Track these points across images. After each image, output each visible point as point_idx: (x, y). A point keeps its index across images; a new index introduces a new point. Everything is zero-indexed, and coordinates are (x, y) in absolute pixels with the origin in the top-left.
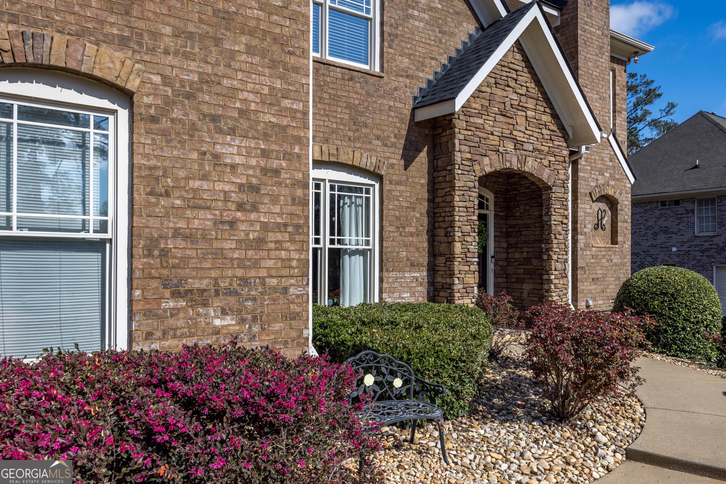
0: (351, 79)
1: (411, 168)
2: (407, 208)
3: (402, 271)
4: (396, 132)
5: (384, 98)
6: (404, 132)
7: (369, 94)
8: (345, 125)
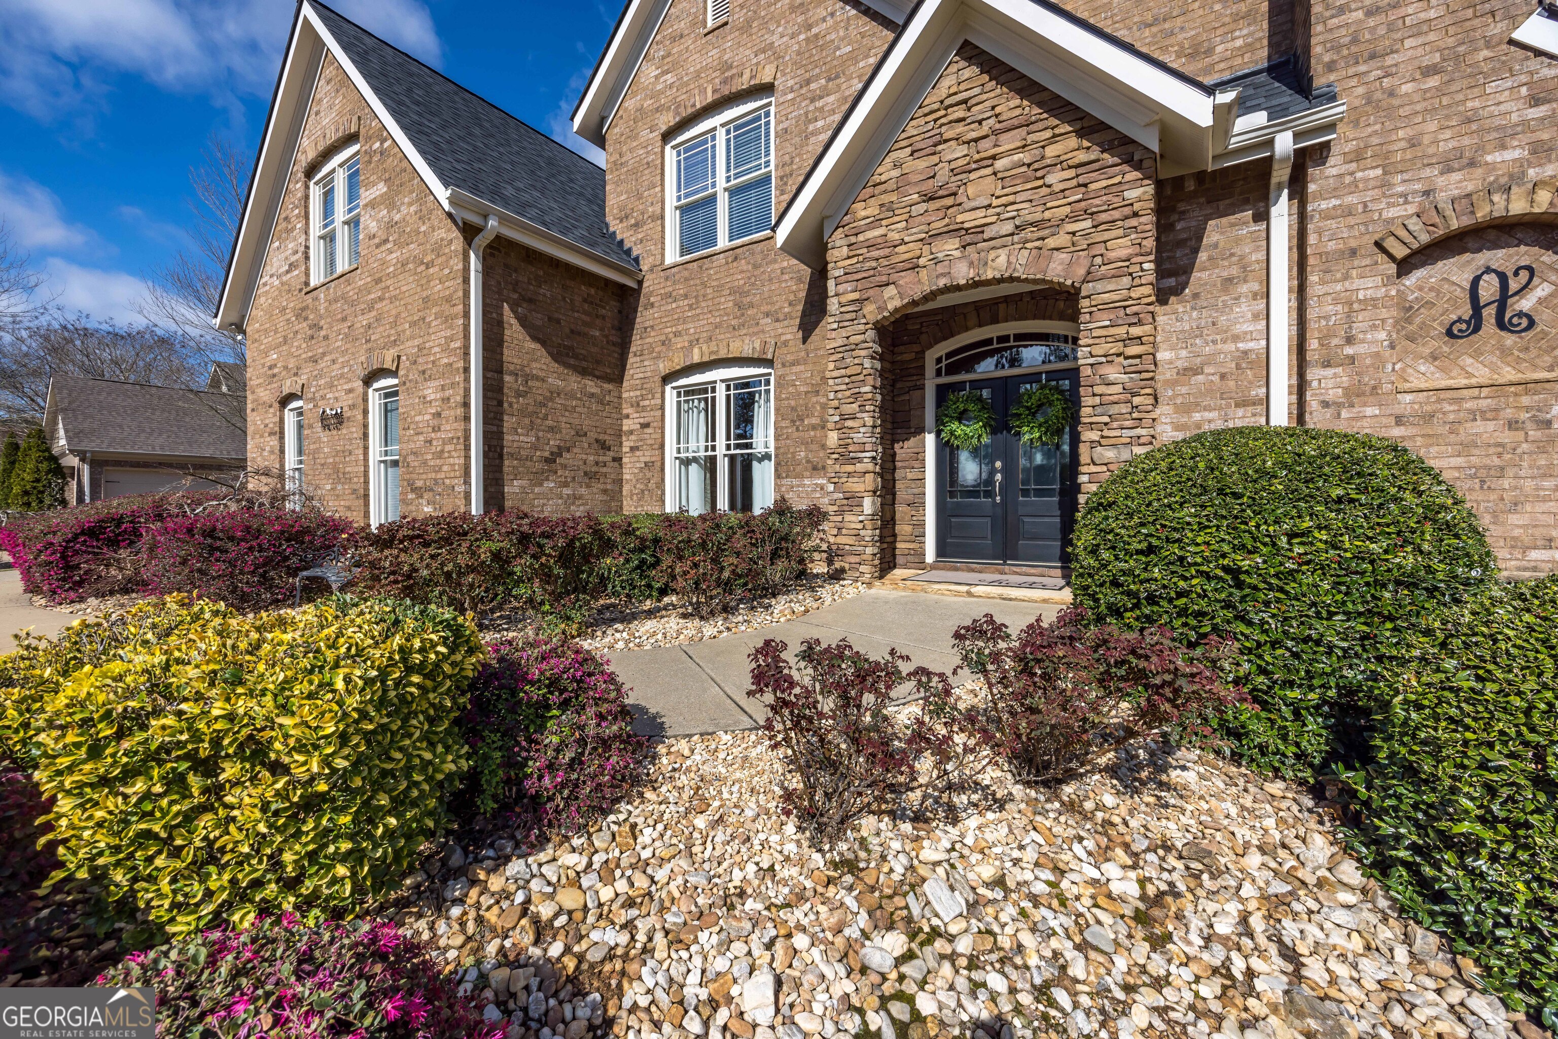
0: (736, 258)
1: (813, 338)
2: (807, 393)
3: (800, 476)
4: (792, 297)
5: (775, 261)
6: (803, 294)
7: (755, 267)
8: (728, 315)
